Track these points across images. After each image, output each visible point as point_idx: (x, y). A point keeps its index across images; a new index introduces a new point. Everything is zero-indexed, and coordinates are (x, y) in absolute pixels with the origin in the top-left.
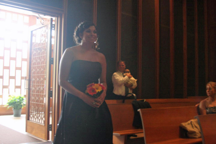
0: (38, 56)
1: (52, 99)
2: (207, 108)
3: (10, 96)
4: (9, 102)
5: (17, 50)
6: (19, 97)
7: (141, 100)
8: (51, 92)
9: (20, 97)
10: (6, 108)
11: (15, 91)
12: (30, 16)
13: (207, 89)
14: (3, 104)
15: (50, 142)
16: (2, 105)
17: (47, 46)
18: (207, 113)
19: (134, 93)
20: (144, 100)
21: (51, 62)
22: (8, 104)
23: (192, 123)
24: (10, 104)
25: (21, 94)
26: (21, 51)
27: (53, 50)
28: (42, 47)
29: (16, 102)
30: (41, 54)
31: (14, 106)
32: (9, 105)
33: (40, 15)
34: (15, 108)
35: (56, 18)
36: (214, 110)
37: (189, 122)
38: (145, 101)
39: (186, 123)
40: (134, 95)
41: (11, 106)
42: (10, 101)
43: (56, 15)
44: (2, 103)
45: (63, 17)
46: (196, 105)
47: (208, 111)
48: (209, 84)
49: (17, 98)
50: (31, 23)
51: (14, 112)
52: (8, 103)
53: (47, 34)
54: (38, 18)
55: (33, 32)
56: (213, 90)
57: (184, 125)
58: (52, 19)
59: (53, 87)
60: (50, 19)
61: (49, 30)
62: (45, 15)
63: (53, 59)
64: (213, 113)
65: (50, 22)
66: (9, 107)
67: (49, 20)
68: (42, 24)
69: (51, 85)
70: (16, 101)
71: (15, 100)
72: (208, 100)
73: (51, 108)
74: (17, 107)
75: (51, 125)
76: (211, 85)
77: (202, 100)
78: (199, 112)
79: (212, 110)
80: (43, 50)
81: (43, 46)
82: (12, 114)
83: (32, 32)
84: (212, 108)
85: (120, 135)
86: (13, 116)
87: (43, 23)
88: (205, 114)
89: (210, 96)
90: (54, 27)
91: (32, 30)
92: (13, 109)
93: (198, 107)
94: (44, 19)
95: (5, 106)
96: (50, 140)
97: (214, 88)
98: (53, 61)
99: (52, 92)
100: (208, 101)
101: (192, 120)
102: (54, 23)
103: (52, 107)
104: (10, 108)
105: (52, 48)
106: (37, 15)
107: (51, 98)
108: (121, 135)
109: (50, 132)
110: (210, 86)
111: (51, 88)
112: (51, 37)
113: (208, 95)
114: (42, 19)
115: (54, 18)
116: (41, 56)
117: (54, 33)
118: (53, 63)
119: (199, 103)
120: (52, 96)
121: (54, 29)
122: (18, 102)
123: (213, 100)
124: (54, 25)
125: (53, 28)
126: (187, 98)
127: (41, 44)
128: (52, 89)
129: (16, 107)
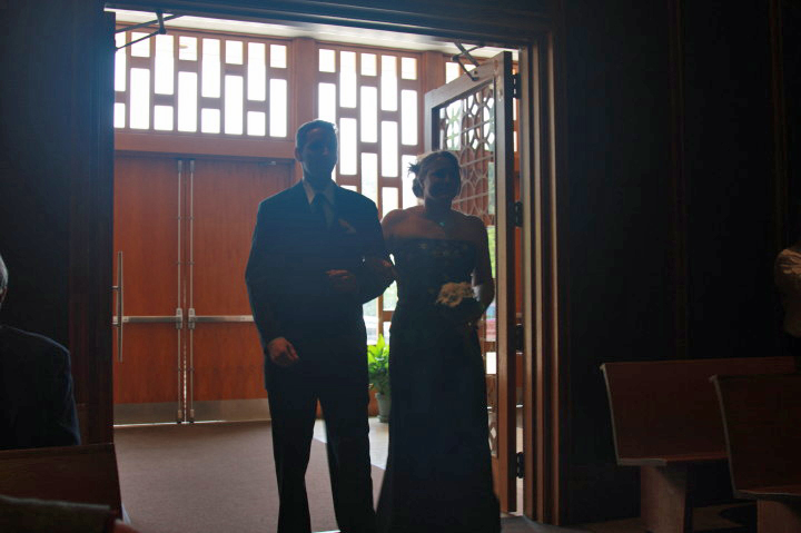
0: (466, 199)
1: (524, 356)
8: (517, 332)
15: (520, 517)
21: (514, 218)
26: (396, 183)
28: (476, 164)
30: (474, 189)
31: (380, 384)
33: (464, 45)
34: (382, 393)
35: (526, 53)
43: (525, 40)
45: (550, 42)
51: (380, 405)
54: (456, 59)
55: (440, 111)
60: (502, 57)
61: (501, 99)
62: (482, 45)
63: (521, 206)
65: (501, 68)
68: (474, 79)
69: (518, 304)
71: (383, 363)
73: (519, 390)
75: (522, 455)
80: (480, 177)
81: (481, 159)
82: (373, 414)
83: (436, 111)
86: (376, 421)
87: (474, 76)
90: (519, 86)
91: (435, 105)
92: (377, 395)
94: (480, 63)
96: (520, 512)
98: (521, 213)
99: (522, 329)
103: (524, 384)
106: (450, 47)
107: (519, 353)
109: (520, 482)
111: (518, 315)
112: (510, 126)
114: (474, 61)
115: (516, 53)
116: (472, 197)
118: (521, 224)
120: (522, 348)
121: (519, 96)
124: (518, 76)
127: (473, 154)
128: (522, 320)
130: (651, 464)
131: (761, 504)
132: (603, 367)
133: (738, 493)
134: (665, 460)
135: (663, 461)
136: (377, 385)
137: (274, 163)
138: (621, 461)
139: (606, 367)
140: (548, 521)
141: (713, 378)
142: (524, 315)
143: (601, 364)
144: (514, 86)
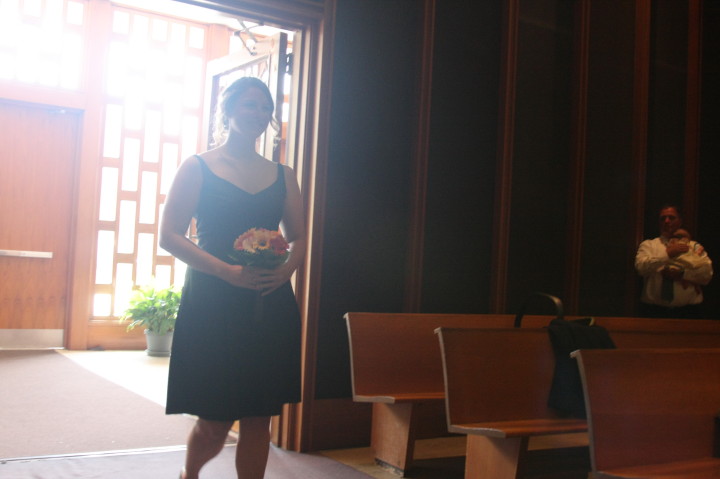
3: (137, 288)
4: (134, 307)
5: (164, 139)
6: (166, 294)
7: (577, 318)
9: (170, 294)
10: (124, 326)
11: (154, 273)
12: (208, 26)
14: (116, 315)
16: (112, 318)
19: (557, 296)
20: (589, 320)
22: (131, 315)
24: (138, 314)
25: (172, 282)
26: (177, 141)
29: (155, 310)
31: (149, 321)
32: (135, 317)
33: (245, 23)
34: (151, 329)
35: (300, 35)
38: (592, 323)
40: (556, 300)
41: (139, 322)
42: (137, 303)
43: (300, 24)
44: (112, 311)
45: (322, 29)
49: (160, 297)
50: (211, 52)
51: (149, 340)
52: (131, 311)
54: (238, 33)
55: (221, 78)
58: (284, 37)
60: (278, 38)
61: (275, 75)
62: (261, 24)
65: (277, 46)
66: (132, 325)
67: (273, 41)
68: (253, 54)
70: (157, 305)
71: (153, 302)
74: (159, 325)
82: (142, 348)
83: (216, 78)
85: (504, 436)
86: (144, 354)
87: (252, 51)
90: (291, 64)
91: (217, 74)
92: (146, 331)
94: (258, 39)
95: (120, 322)
102: (289, 50)
104: (136, 327)
105: (284, 136)
106: (233, 22)
108: (509, 436)
112: (281, 98)
114: (254, 37)
115: (291, 35)
117: (290, 84)
121: (291, 72)
122: (163, 308)
124: (291, 56)
125: (288, 68)
129: (156, 324)
130: (383, 401)
131: (470, 438)
132: (346, 316)
133: (453, 428)
134: (393, 398)
135: (392, 399)
136: (147, 322)
137: (63, 111)
138: (359, 398)
139: (350, 316)
140: (291, 447)
141: (438, 330)
143: (344, 313)
144: (287, 64)
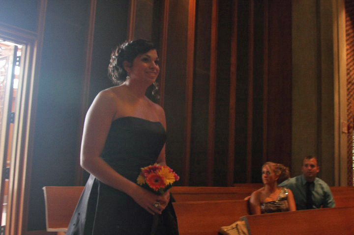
1: (9, 182)
2: (261, 204)
8: (7, 171)
13: (264, 173)
17: (5, 92)
18: (262, 212)
21: (11, 119)
23: (239, 227)
27: (14, 98)
35: (24, 47)
36: (273, 207)
37: (234, 225)
39: (229, 227)
43: (25, 42)
45: (36, 45)
46: (246, 199)
47: (263, 207)
48: (267, 166)
53: (7, 71)
56: (272, 174)
57: (225, 230)
58: (16, 49)
59: (10, 160)
60: (13, 48)
61: (11, 65)
62: (4, 41)
63: (14, 114)
64: (270, 211)
65: (12, 52)
67: (10, 49)
69: (8, 158)
72: (264, 190)
73: (5, 197)
75: (4, 227)
76: (270, 167)
77: (254, 191)
78: (250, 209)
79: (270, 206)
84: (270, 203)
88: (258, 213)
89: (267, 184)
90: (19, 61)
93: (248, 201)
97: (275, 171)
98: (13, 118)
99: (9, 169)
100: (264, 192)
101: (239, 223)
102: (19, 54)
103: (8, 194)
105: (14, 95)
107: (7, 180)
110: (268, 168)
111: (8, 162)
112: (13, 77)
113: (265, 182)
115: (20, 46)
117: (18, 70)
118: (13, 122)
119: (250, 194)
120: (8, 178)
121: (19, 65)
123: (272, 190)
124: (19, 57)
125: (17, 63)
126: (233, 186)
130: (62, 231)
138: (50, 230)
139: (46, 188)
142: (11, 163)
143: (43, 187)
